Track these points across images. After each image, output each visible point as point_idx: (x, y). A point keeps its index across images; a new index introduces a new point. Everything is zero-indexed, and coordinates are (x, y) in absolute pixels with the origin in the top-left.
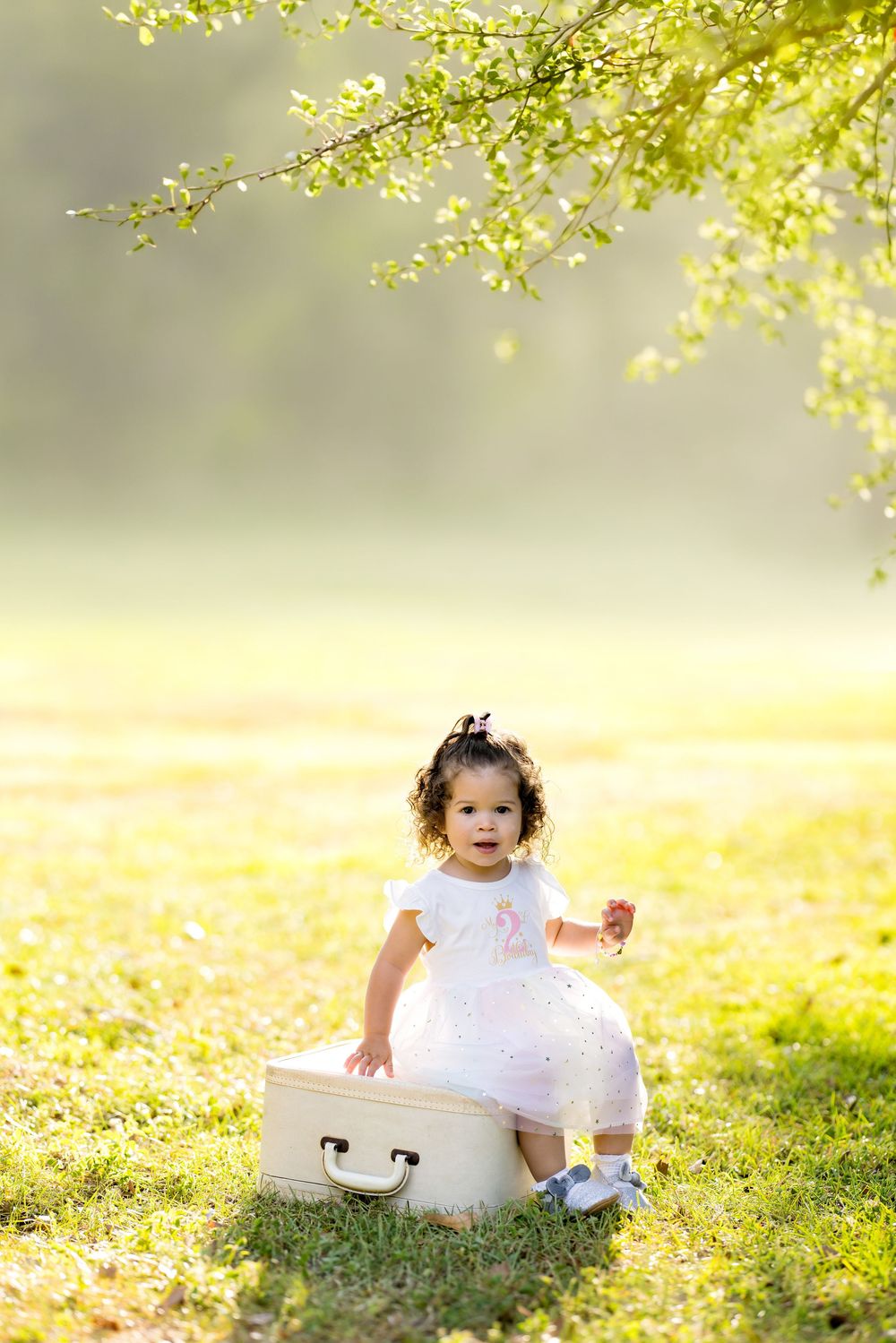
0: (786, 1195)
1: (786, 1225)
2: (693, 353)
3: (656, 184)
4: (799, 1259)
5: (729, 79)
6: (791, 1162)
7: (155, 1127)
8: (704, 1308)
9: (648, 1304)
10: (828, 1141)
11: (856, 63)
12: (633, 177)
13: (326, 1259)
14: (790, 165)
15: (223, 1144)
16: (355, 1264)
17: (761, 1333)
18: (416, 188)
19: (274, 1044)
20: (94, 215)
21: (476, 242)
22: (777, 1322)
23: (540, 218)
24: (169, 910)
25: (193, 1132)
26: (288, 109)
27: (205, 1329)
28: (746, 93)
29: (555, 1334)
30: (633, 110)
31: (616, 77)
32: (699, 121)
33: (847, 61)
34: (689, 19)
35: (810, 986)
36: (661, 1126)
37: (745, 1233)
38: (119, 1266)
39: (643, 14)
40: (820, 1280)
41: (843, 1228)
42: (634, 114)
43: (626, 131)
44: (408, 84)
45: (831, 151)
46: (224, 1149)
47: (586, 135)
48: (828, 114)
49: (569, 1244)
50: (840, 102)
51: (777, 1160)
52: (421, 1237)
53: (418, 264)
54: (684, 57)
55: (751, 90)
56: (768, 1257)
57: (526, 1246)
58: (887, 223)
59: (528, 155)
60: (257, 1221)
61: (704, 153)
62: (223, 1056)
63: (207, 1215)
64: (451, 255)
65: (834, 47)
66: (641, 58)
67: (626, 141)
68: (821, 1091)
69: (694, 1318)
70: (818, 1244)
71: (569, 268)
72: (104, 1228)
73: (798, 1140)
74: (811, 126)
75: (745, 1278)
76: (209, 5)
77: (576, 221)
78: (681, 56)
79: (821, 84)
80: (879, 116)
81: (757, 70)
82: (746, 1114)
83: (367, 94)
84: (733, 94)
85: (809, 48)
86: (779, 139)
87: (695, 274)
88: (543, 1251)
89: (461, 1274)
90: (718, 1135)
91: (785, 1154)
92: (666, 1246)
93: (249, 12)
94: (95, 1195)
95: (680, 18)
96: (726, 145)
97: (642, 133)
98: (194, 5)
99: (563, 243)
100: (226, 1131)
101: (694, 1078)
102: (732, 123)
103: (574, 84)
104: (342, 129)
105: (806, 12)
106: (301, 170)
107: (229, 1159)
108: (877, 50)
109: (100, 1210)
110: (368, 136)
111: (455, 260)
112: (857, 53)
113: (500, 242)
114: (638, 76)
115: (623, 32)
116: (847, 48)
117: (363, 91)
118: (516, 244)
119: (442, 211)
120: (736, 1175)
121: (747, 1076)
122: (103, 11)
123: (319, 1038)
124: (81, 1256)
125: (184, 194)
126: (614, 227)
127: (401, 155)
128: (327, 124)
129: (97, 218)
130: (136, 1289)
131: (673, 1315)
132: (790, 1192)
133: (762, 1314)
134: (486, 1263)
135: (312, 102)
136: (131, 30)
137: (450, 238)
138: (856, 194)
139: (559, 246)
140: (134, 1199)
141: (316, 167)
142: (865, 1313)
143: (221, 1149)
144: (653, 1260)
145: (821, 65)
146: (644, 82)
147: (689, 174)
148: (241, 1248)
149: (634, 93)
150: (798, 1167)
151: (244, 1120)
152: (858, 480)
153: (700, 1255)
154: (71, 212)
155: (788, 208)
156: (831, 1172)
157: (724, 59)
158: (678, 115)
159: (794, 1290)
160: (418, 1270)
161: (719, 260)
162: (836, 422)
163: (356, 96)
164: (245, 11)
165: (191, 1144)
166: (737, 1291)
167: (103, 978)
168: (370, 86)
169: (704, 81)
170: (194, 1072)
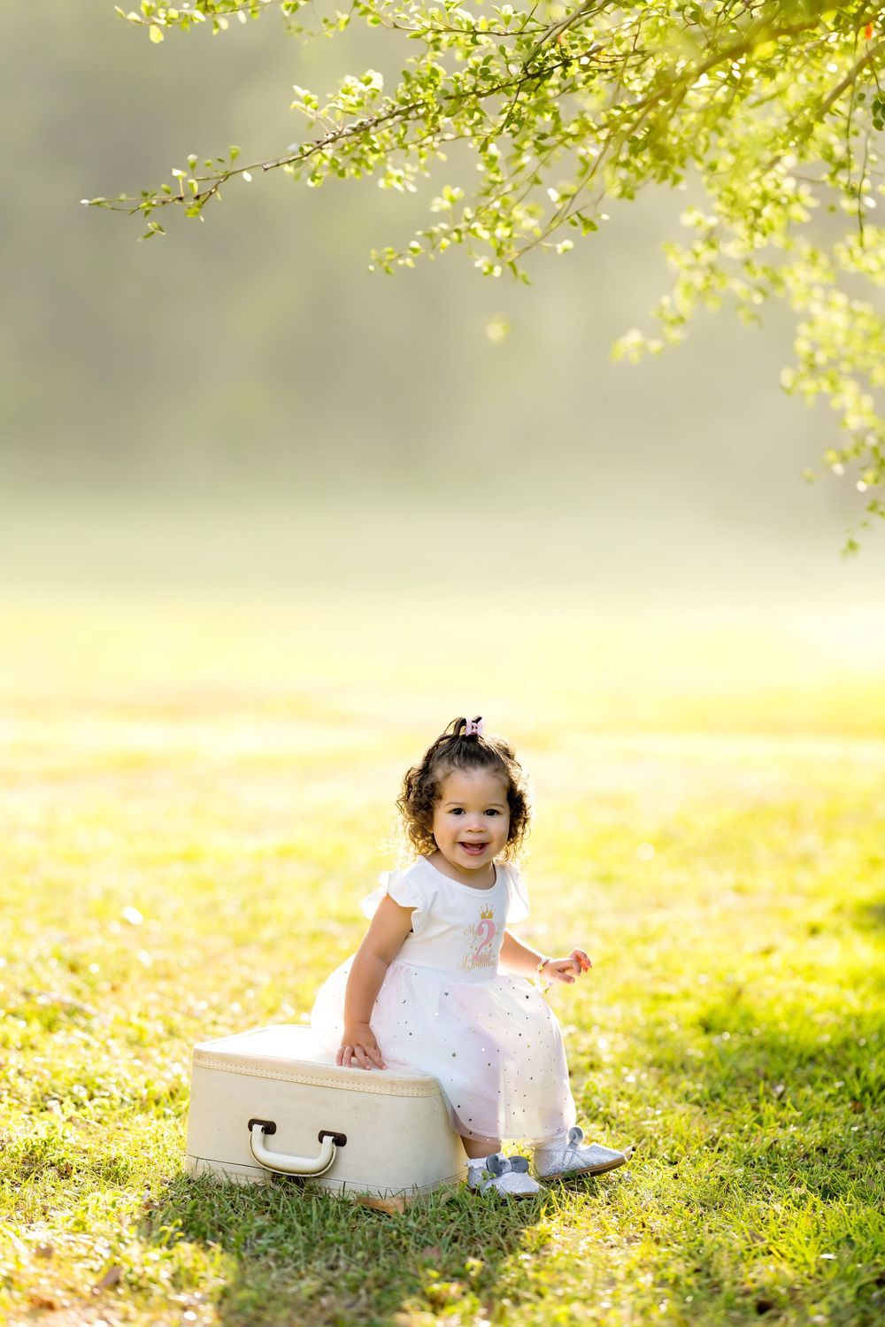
0: (714, 1182)
1: (714, 1211)
2: (675, 335)
3: (640, 175)
4: (727, 1245)
5: (709, 75)
6: (720, 1150)
7: (92, 1109)
8: (633, 1293)
9: (577, 1289)
10: (757, 1130)
11: (830, 60)
12: (618, 168)
13: (260, 1241)
14: (767, 156)
15: (159, 1127)
16: (289, 1246)
17: (689, 1317)
18: (412, 179)
19: (210, 1028)
20: (106, 204)
21: (469, 229)
22: (705, 1307)
23: (530, 206)
24: (108, 895)
25: (130, 1115)
26: (291, 103)
27: (139, 1309)
28: (725, 88)
29: (486, 1317)
30: (618, 104)
31: (603, 73)
32: (681, 114)
33: (821, 58)
34: (671, 18)
35: (740, 977)
36: (592, 1114)
37: (674, 1220)
38: (55, 1246)
39: (628, 14)
40: (748, 1266)
41: (771, 1214)
42: (619, 108)
43: (611, 124)
44: (404, 79)
45: (805, 143)
46: (160, 1132)
47: (573, 129)
48: (802, 109)
49: (500, 1228)
50: (815, 97)
51: (705, 1148)
52: (354, 1220)
53: (414, 250)
54: (666, 54)
55: (730, 86)
56: (696, 1243)
57: (458, 1230)
58: (859, 212)
59: (518, 148)
60: (192, 1203)
61: (685, 145)
62: (160, 1040)
63: (142, 1197)
64: (445, 242)
65: (809, 45)
66: (626, 55)
67: (611, 134)
68: (750, 1080)
69: (623, 1303)
70: (746, 1231)
71: (557, 254)
72: (40, 1208)
73: (727, 1128)
74: (787, 119)
75: (674, 1263)
76: (215, 5)
77: (564, 210)
78: (664, 53)
79: (796, 80)
80: (852, 110)
81: (736, 66)
82: (676, 1102)
83: (365, 89)
84: (713, 89)
85: (785, 45)
86: (757, 131)
87: (677, 260)
88: (474, 1235)
89: (393, 1258)
90: (648, 1122)
91: (714, 1142)
92: (595, 1232)
93: (254, 12)
94: (33, 1176)
95: (662, 17)
96: (707, 138)
97: (626, 127)
98: (202, 5)
99: (552, 230)
100: (162, 1114)
101: (625, 1066)
102: (711, 117)
103: (562, 80)
104: (342, 122)
105: (782, 12)
106: (303, 161)
107: (166, 1142)
108: (849, 48)
109: (37, 1191)
110: (367, 129)
111: (449, 247)
112: (831, 50)
113: (492, 229)
114: (623, 72)
115: (608, 31)
116: (821, 45)
117: (362, 87)
118: (507, 232)
119: (437, 200)
120: (666, 1162)
121: (677, 1065)
122: (116, 11)
123: (255, 1023)
124: (18, 1236)
125: (192, 185)
126: (600, 215)
127: (397, 147)
128: (328, 117)
129: (110, 207)
130: (72, 1269)
131: (602, 1300)
132: (718, 1179)
133: (689, 1299)
134: (418, 1246)
135: (314, 97)
136: (142, 29)
137: (445, 226)
138: (829, 184)
139: (548, 234)
140: (71, 1181)
141: (317, 158)
142: (792, 1299)
143: (157, 1132)
144: (583, 1245)
145: (796, 62)
146: (628, 78)
147: (671, 165)
148: (177, 1229)
149: (619, 88)
150: (727, 1155)
151: (180, 1103)
152: (831, 456)
153: (629, 1241)
154: (85, 201)
155: (765, 197)
156: (759, 1160)
157: (705, 56)
158: (660, 110)
159: (722, 1275)
160: (350, 1252)
161: (700, 247)
162: (810, 400)
163: (355, 91)
164: (250, 11)
165: (127, 1127)
166: (666, 1277)
167: (42, 962)
168: (368, 82)
169: (685, 77)
170: (130, 1055)
